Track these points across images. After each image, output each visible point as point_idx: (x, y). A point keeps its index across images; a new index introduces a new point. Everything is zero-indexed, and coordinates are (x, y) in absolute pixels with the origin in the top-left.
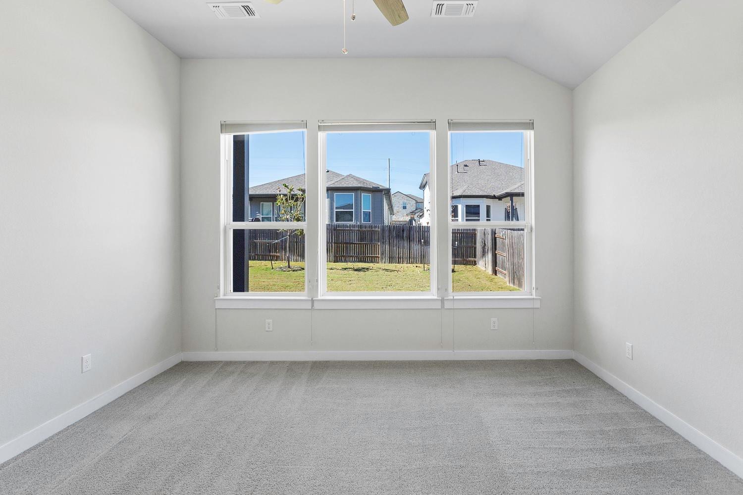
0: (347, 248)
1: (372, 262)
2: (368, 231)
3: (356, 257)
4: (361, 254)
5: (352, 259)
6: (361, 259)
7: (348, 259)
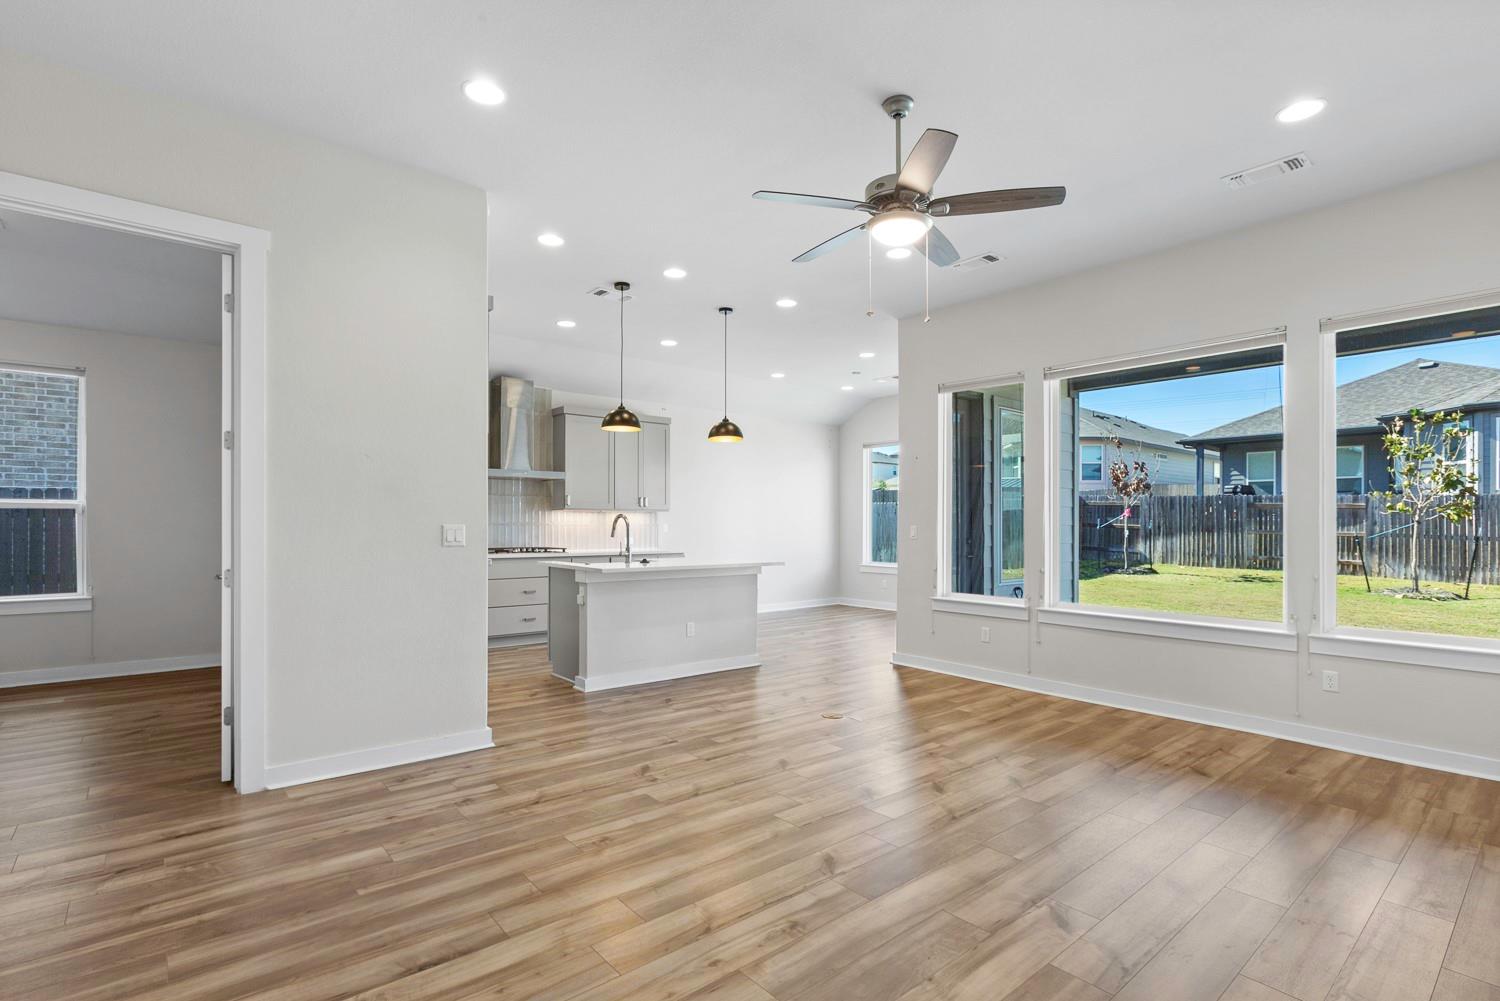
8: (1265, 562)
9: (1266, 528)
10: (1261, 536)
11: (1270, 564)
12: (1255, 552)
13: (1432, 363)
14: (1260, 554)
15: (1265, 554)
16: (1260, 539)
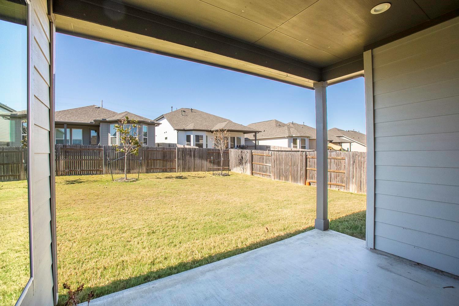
0: (154, 163)
1: (171, 172)
2: (168, 151)
3: (161, 169)
4: (164, 167)
5: (158, 171)
6: (164, 170)
7: (155, 170)
8: (68, 172)
9: (68, 158)
10: (66, 161)
11: (70, 173)
12: (64, 168)
13: (98, 107)
14: (66, 169)
15: (68, 169)
16: (66, 163)
